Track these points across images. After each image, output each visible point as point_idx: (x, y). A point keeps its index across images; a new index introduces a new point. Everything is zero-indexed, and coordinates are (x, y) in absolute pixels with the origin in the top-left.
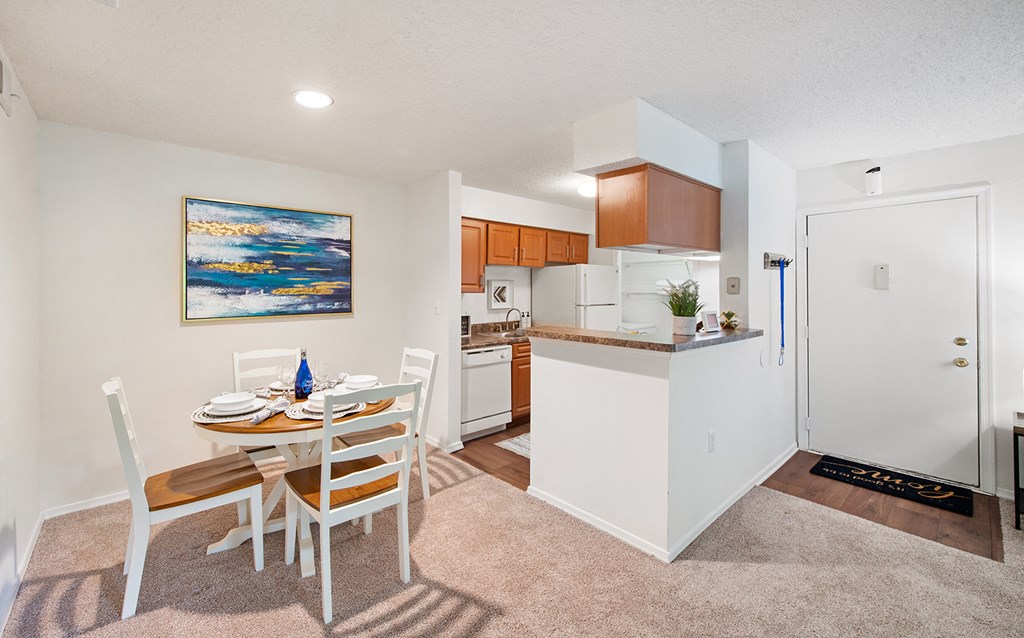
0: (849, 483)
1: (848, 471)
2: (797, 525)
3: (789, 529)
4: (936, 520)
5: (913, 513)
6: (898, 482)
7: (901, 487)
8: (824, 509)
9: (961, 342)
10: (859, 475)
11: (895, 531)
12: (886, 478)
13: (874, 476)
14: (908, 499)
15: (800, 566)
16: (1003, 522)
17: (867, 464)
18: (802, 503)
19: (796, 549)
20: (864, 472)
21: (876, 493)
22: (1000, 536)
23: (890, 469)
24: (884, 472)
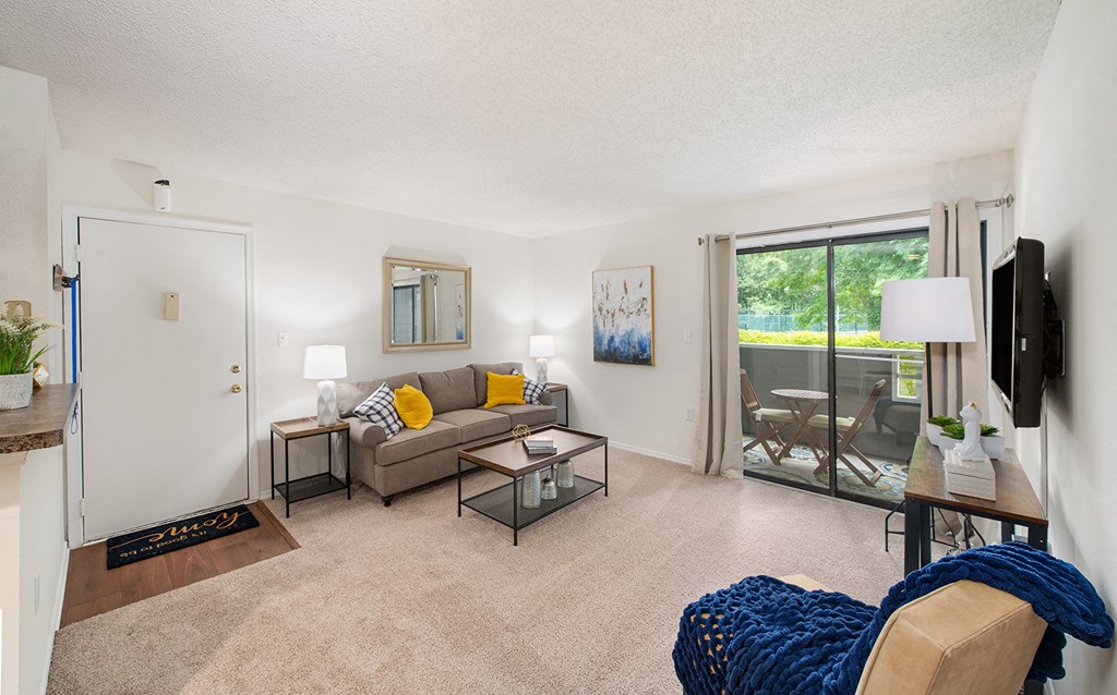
0: (158, 554)
1: (146, 543)
2: (153, 637)
3: (150, 647)
4: (244, 544)
5: (227, 548)
6: (195, 527)
7: (202, 530)
8: (163, 599)
9: (235, 369)
10: (160, 541)
11: (232, 574)
12: (184, 529)
13: (173, 533)
14: (215, 538)
15: (198, 676)
16: (277, 517)
17: (157, 525)
18: (136, 609)
19: (178, 664)
20: (162, 536)
21: (187, 549)
22: (284, 529)
23: (180, 519)
24: (179, 525)
